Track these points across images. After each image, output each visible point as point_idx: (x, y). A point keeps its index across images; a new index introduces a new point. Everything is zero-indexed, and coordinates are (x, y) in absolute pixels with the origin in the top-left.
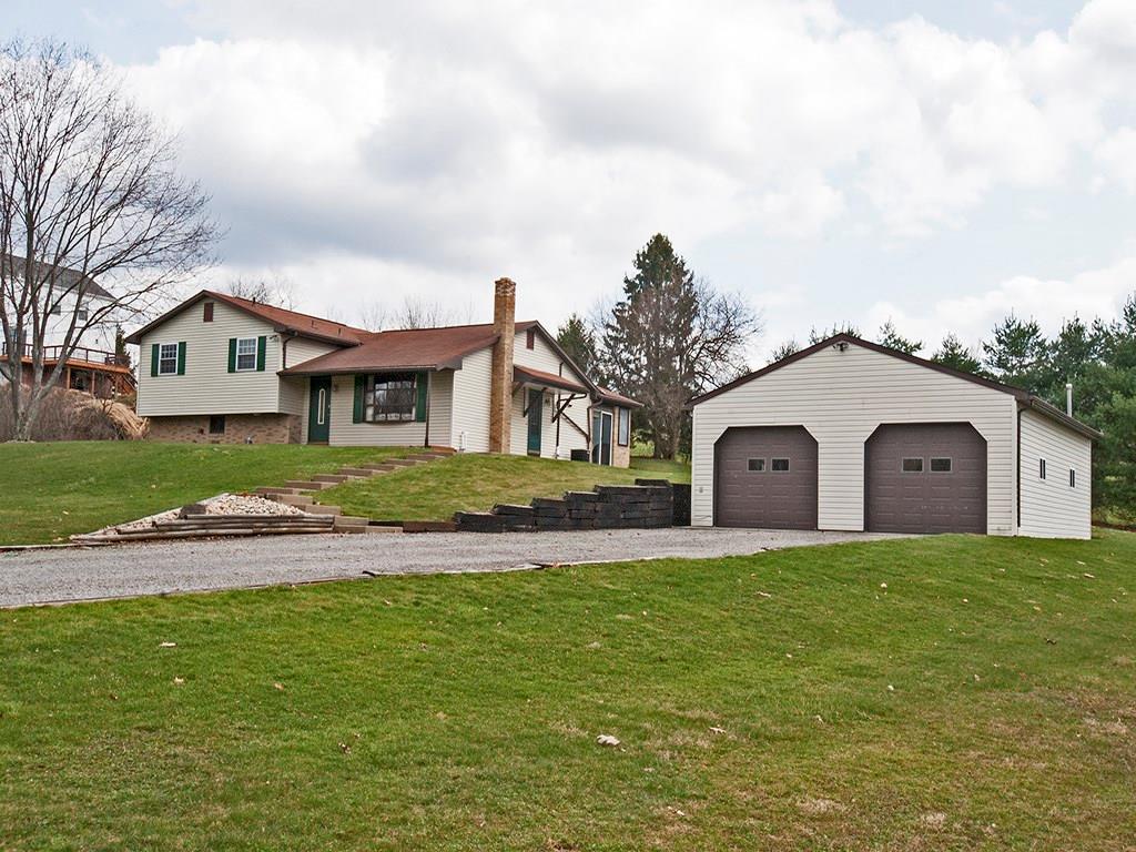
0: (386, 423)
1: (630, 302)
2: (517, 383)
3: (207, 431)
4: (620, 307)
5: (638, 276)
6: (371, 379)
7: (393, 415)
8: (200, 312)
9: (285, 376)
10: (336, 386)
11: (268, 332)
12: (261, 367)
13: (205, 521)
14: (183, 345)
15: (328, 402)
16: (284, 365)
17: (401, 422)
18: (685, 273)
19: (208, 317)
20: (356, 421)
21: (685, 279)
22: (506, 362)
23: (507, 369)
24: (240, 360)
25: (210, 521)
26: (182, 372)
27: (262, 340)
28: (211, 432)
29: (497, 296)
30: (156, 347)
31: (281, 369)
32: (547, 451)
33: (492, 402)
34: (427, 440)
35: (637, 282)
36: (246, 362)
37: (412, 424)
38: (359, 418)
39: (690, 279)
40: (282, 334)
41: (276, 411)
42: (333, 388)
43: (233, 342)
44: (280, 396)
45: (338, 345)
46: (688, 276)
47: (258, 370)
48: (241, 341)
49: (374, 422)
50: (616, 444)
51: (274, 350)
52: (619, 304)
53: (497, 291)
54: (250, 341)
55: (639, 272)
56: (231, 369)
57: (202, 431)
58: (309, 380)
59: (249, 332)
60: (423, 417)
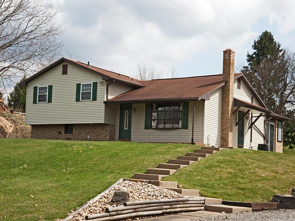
0: (164, 129)
1: (250, 66)
2: (236, 108)
3: (63, 132)
4: (245, 69)
5: (255, 53)
6: (154, 105)
7: (168, 125)
8: (60, 69)
9: (107, 103)
10: (135, 109)
11: (98, 80)
12: (95, 99)
13: (136, 207)
14: (51, 87)
15: (130, 117)
16: (107, 97)
17: (173, 129)
18: (281, 51)
19: (65, 72)
20: (146, 128)
21: (281, 54)
22: (230, 96)
23: (231, 100)
24: (82, 95)
25: (139, 206)
26: (50, 101)
27: (95, 84)
28: (65, 133)
29: (224, 59)
30: (36, 88)
31: (105, 100)
32: (247, 145)
33: (222, 118)
34: (192, 139)
35: (254, 56)
36: (86, 96)
37: (180, 130)
38: (148, 126)
39: (283, 54)
40: (106, 80)
41: (103, 123)
42: (133, 111)
43: (78, 85)
44: (105, 114)
45: (133, 87)
46: (282, 52)
47: (93, 100)
48: (83, 85)
49: (157, 128)
50: (276, 140)
51: (101, 89)
52: (244, 67)
53: (224, 56)
54: (88, 85)
55: (255, 51)
56: (78, 100)
57: (60, 133)
58: (119, 106)
59: (88, 80)
60: (185, 127)
